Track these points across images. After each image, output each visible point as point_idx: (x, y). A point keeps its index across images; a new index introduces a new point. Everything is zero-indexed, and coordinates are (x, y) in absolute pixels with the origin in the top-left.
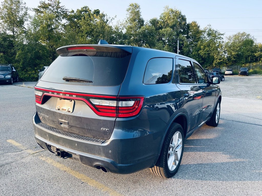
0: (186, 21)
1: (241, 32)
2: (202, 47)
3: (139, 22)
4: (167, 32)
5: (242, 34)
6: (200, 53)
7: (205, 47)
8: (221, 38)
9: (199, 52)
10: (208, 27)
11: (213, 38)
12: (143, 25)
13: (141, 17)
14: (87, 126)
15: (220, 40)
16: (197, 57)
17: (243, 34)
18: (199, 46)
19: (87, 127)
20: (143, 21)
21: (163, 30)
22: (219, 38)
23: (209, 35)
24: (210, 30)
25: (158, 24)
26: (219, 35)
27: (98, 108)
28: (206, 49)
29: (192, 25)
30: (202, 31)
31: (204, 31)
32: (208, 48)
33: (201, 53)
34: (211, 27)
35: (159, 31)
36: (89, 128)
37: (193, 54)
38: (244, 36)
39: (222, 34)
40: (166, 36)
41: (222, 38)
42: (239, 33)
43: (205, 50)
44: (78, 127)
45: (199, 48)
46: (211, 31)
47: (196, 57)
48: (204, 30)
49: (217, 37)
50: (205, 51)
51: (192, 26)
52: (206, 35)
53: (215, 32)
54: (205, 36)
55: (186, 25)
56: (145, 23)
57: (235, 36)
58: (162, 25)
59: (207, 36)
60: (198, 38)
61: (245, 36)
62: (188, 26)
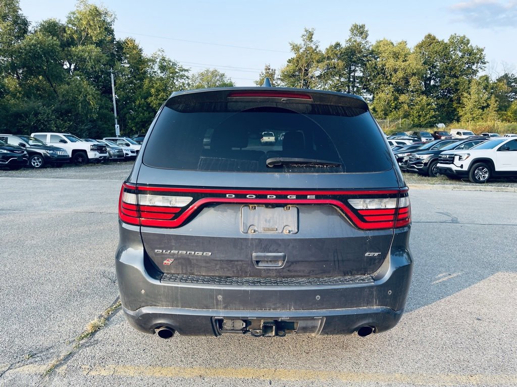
0: (113, 35)
1: (211, 70)
2: (153, 90)
3: (15, 22)
4: (89, 53)
5: (212, 73)
6: (151, 102)
7: (158, 91)
8: (185, 77)
9: (149, 100)
10: (159, 53)
11: (171, 75)
12: (25, 31)
13: (20, 12)
14: (336, 254)
15: (183, 80)
16: (145, 110)
17: (214, 73)
18: (146, 88)
19: (334, 257)
20: (25, 23)
21: (80, 47)
22: (182, 77)
23: (163, 68)
24: (163, 60)
25: (65, 35)
26: (180, 70)
27: (365, 216)
28: (160, 95)
29: (128, 44)
30: (150, 60)
31: (154, 61)
32: (165, 94)
33: (152, 104)
34: (164, 54)
35: (69, 49)
36: (340, 258)
37: (137, 103)
38: (216, 76)
39: (186, 69)
40: (89, 62)
41: (187, 77)
42: (207, 71)
43: (159, 97)
44: (312, 261)
45: (147, 93)
46: (165, 60)
47: (143, 109)
48: (152, 58)
49: (177, 74)
50: (160, 100)
51: (127, 46)
52: (156, 68)
53: (173, 65)
54: (155, 71)
55: (115, 42)
56: (30, 28)
57: (202, 75)
58: (75, 36)
59: (159, 71)
60: (142, 73)
61: (218, 77)
62: (120, 46)
